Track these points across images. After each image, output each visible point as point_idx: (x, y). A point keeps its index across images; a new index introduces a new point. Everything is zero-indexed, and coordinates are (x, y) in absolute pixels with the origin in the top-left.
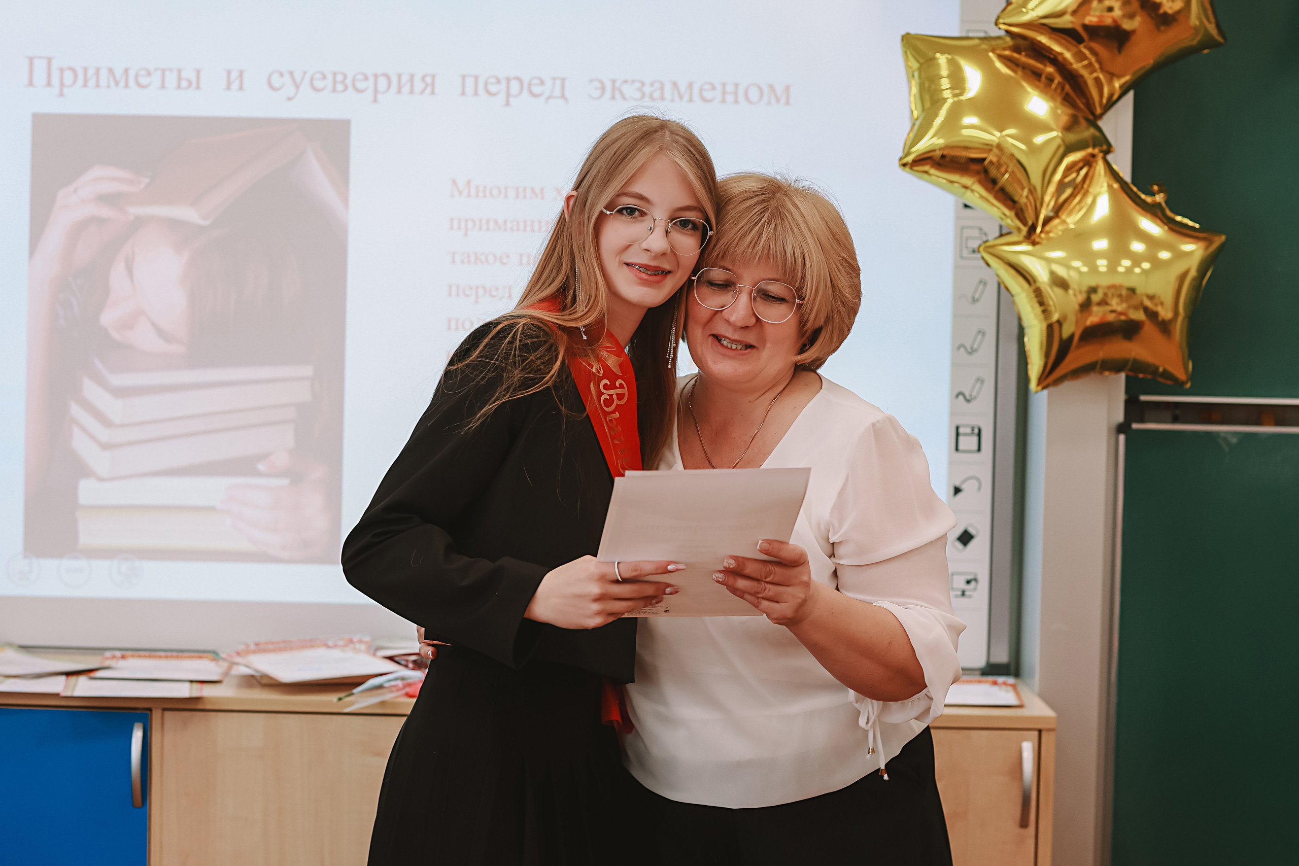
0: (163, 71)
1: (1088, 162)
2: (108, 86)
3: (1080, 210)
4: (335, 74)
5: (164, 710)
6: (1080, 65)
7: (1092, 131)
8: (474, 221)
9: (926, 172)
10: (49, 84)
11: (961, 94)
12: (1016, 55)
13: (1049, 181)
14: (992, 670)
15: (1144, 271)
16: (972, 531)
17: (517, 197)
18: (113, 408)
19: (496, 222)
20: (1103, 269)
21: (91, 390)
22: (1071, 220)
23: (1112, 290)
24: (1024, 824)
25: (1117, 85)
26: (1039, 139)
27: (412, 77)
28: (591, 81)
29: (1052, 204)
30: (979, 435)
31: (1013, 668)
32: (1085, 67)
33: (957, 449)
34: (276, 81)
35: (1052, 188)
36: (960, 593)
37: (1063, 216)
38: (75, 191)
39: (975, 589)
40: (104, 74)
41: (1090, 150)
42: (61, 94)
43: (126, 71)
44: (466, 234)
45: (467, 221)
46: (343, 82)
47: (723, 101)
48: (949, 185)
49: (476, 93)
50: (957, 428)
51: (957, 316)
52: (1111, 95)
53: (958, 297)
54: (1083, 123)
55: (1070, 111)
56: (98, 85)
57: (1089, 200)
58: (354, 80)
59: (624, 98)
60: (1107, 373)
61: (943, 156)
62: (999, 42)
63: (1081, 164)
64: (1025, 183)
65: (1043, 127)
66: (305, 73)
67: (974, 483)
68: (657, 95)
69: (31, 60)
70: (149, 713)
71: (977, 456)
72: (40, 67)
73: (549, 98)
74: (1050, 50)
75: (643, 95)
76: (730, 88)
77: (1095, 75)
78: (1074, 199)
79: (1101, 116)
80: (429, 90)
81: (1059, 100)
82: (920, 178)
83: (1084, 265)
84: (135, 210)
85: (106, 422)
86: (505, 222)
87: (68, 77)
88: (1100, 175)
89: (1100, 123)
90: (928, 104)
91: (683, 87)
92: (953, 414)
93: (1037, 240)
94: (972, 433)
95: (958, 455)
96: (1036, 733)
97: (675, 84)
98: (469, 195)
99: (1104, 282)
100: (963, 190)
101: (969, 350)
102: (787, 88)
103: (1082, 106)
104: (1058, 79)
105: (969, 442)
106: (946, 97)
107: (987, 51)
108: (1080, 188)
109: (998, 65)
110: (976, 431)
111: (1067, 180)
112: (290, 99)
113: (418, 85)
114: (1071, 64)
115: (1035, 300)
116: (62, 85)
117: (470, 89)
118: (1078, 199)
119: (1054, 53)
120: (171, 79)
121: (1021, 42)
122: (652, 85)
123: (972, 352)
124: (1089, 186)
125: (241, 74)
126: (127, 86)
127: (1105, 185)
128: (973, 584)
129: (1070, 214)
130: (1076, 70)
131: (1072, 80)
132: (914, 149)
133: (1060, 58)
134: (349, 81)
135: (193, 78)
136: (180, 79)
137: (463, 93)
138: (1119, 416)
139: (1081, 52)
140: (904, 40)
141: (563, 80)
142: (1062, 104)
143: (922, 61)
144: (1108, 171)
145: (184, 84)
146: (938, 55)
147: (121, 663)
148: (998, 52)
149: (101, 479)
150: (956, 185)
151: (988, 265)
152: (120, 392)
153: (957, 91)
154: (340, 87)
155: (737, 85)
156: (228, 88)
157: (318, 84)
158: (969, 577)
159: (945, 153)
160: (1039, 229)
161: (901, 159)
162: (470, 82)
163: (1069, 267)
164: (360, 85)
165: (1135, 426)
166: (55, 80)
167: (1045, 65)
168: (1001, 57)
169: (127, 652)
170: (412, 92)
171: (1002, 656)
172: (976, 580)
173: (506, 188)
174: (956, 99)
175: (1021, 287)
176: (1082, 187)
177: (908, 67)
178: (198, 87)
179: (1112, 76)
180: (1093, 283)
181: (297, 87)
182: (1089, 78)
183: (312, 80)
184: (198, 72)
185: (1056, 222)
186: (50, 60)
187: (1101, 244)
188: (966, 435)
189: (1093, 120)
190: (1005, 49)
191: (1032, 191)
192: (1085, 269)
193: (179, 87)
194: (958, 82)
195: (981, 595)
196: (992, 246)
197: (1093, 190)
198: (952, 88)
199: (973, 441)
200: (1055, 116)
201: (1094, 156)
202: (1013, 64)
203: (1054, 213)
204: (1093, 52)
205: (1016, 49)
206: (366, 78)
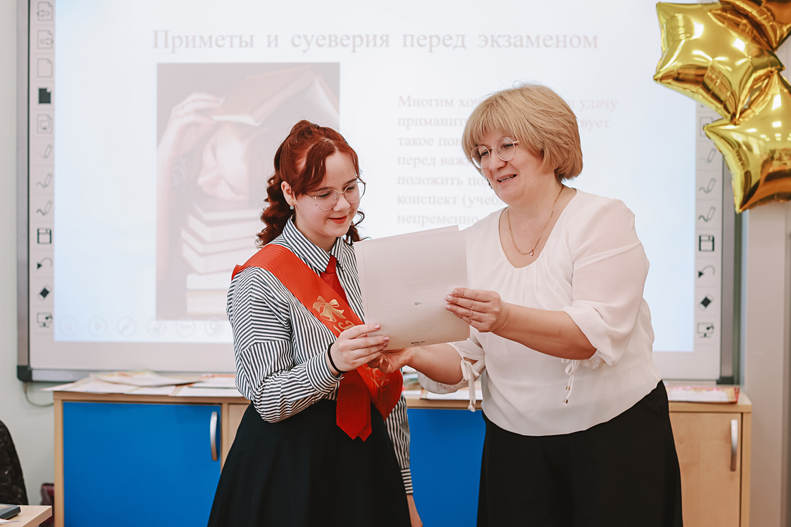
0: (232, 37)
1: (769, 76)
2: (200, 47)
3: (763, 105)
4: (330, 36)
5: (229, 404)
6: (762, 18)
7: (772, 58)
8: (412, 120)
9: (669, 83)
10: (166, 46)
11: (690, 37)
12: (724, 14)
13: (743, 88)
14: (724, 381)
16: (710, 298)
17: (437, 105)
18: (206, 232)
19: (425, 120)
20: (779, 139)
21: (194, 223)
22: (757, 110)
23: (785, 152)
24: (733, 469)
25: (785, 29)
26: (739, 63)
27: (375, 37)
28: (480, 36)
29: (746, 101)
30: (713, 241)
31: (735, 379)
32: (765, 19)
33: (700, 249)
34: (297, 41)
35: (745, 92)
36: (703, 335)
37: (753, 108)
38: (182, 108)
39: (712, 332)
40: (198, 40)
41: (769, 69)
42: (173, 52)
43: (210, 38)
44: (408, 128)
45: (408, 120)
46: (335, 41)
47: (557, 46)
48: (684, 91)
49: (412, 45)
50: (700, 237)
51: (699, 170)
52: (781, 36)
53: (699, 159)
54: (766, 53)
55: (757, 46)
56: (194, 46)
57: (769, 97)
58: (341, 40)
59: (499, 46)
60: (782, 201)
61: (678, 74)
62: (714, 6)
63: (764, 77)
64: (729, 88)
65: (742, 56)
66: (313, 36)
67: (711, 270)
68: (518, 44)
69: (156, 32)
70: (220, 406)
71: (712, 253)
72: (161, 36)
73: (455, 47)
74: (744, 10)
75: (510, 44)
76: (561, 39)
77: (771, 23)
78: (760, 98)
79: (776, 48)
80: (385, 44)
81: (750, 39)
82: (667, 87)
83: (768, 137)
84: (217, 118)
85: (202, 241)
86: (431, 120)
87: (177, 42)
88: (775, 83)
89: (776, 53)
90: (671, 43)
91: (533, 39)
92: (697, 228)
93: (737, 122)
94: (709, 240)
95: (701, 253)
96: (740, 415)
97: (529, 37)
98: (409, 105)
99: (779, 147)
100: (692, 94)
101: (706, 190)
102: (595, 38)
103: (764, 43)
104: (749, 27)
105: (706, 245)
106: (682, 39)
107: (707, 12)
108: (763, 91)
109: (714, 19)
110: (711, 238)
111: (755, 87)
112: (304, 51)
113: (379, 42)
114: (756, 18)
115: (737, 158)
116: (174, 46)
117: (409, 43)
118: (762, 97)
119: (747, 12)
120: (236, 42)
121: (728, 6)
122: (515, 38)
123: (708, 191)
124: (769, 90)
125: (276, 37)
126: (211, 46)
127: (779, 89)
128: (711, 330)
129: (757, 107)
130: (760, 21)
131: (757, 26)
132: (661, 70)
133: (750, 14)
134: (338, 40)
135: (249, 40)
136: (241, 42)
137: (405, 46)
139: (761, 9)
140: (658, 6)
141: (463, 36)
142: (751, 41)
143: (668, 18)
144: (780, 81)
145: (244, 44)
146: (677, 15)
147: (211, 380)
148: (713, 12)
149: (200, 274)
150: (688, 91)
151: (709, 138)
152: (209, 224)
153: (688, 35)
154: (333, 44)
155: (565, 37)
156: (269, 46)
157: (321, 42)
158: (709, 326)
159: (680, 71)
160: (738, 116)
161: (654, 76)
162: (409, 39)
163: (758, 138)
164: (345, 42)
166: (170, 44)
167: (741, 19)
168: (716, 15)
169: (214, 374)
170: (375, 45)
171: (728, 373)
172: (712, 327)
173: (431, 100)
174: (687, 40)
175: (729, 150)
176: (765, 91)
177: (660, 22)
178: (252, 46)
179: (782, 24)
180: (773, 148)
181: (309, 44)
182: (767, 25)
183: (317, 40)
184: (252, 37)
185: (749, 111)
186: (166, 32)
187: (777, 124)
188: (705, 241)
189: (772, 50)
190: (717, 10)
191: (733, 94)
192: (768, 139)
193: (241, 46)
194: (689, 30)
195: (716, 335)
196: (712, 127)
197: (771, 92)
198: (685, 33)
199: (710, 245)
200: (748, 49)
201: (772, 72)
202: (722, 18)
203: (747, 107)
204: (769, 10)
205: (724, 10)
206: (348, 38)
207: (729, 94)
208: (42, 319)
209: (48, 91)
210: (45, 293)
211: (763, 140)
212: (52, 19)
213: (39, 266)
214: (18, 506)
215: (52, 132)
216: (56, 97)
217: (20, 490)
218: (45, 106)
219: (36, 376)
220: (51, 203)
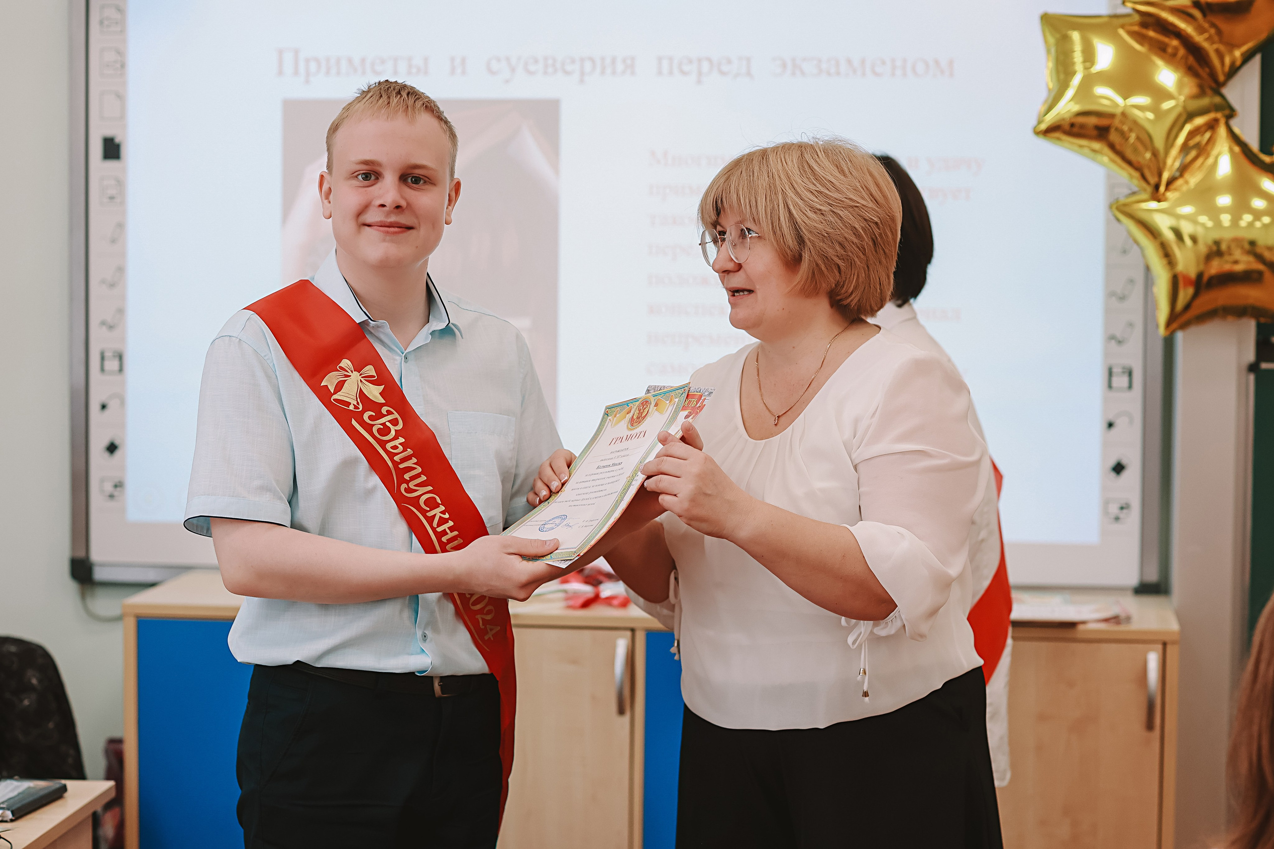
0: (395, 59)
1: (1212, 126)
3: (1201, 172)
4: (546, 59)
6: (1201, 38)
7: (1217, 100)
8: (671, 187)
9: (1059, 139)
10: (296, 73)
11: (1091, 68)
12: (1144, 31)
13: (1173, 145)
14: (1145, 589)
15: (1265, 226)
16: (1124, 462)
17: (709, 165)
19: (690, 187)
20: (1226, 223)
22: (1193, 179)
23: (1236, 243)
24: (1150, 726)
25: (1238, 53)
26: (1167, 105)
27: (614, 59)
28: (774, 59)
29: (1177, 164)
30: (1130, 374)
31: (1162, 588)
32: (1206, 39)
33: (1110, 387)
34: (495, 66)
35: (1175, 150)
36: (1114, 518)
37: (1187, 176)
39: (1128, 515)
40: (344, 63)
41: (1212, 115)
42: (307, 81)
43: (363, 60)
44: (664, 199)
45: (665, 187)
46: (553, 65)
47: (893, 74)
48: (1081, 150)
49: (671, 73)
50: (1110, 368)
51: (1110, 267)
52: (1233, 64)
53: (1110, 249)
54: (1209, 91)
55: (1194, 81)
56: (339, 73)
57: (1210, 161)
58: (563, 64)
59: (803, 74)
60: (1231, 318)
61: (1072, 125)
62: (1128, 20)
63: (1203, 129)
64: (1149, 146)
65: (1169, 96)
66: (519, 58)
67: (1125, 419)
68: (833, 71)
69: (280, 52)
71: (1128, 395)
72: (288, 57)
73: (736, 75)
74: (1180, 18)
75: (821, 71)
76: (899, 63)
77: (1216, 46)
78: (1197, 161)
79: (1224, 84)
80: (629, 71)
81: (1183, 71)
82: (1053, 144)
83: (1210, 219)
87: (313, 66)
88: (1221, 138)
89: (1225, 91)
90: (1062, 76)
92: (1107, 354)
93: (1163, 198)
94: (1124, 373)
95: (1112, 393)
96: (1160, 647)
97: (849, 61)
98: (666, 165)
99: (1227, 235)
101: (1120, 297)
102: (951, 62)
103: (1206, 76)
104: (1182, 52)
105: (1120, 381)
106: (1078, 70)
107: (1117, 28)
108: (1203, 150)
109: (1128, 39)
110: (1128, 371)
111: (1191, 144)
112: (506, 81)
113: (620, 67)
114: (1193, 38)
115: (1162, 253)
116: (308, 74)
117: (665, 69)
118: (1201, 160)
120: (403, 66)
121: (1150, 20)
122: (828, 61)
123: (1122, 298)
124: (1212, 148)
125: (463, 60)
126: (364, 73)
127: (1226, 147)
128: (1126, 511)
129: (1193, 174)
130: (1198, 44)
131: (1194, 51)
132: (1046, 118)
133: (1183, 32)
134: (558, 65)
135: (421, 65)
136: (410, 66)
137: (660, 73)
138: (1250, 356)
139: (1201, 24)
140: (1043, 19)
141: (748, 59)
142: (1187, 74)
143: (1058, 36)
144: (1229, 135)
145: (414, 70)
146: (1071, 33)
148: (1127, 28)
151: (1120, 221)
153: (1088, 65)
154: (550, 70)
155: (905, 60)
157: (532, 68)
158: (1122, 504)
159: (1074, 120)
160: (1162, 189)
161: (1035, 128)
162: (665, 63)
163: (1195, 222)
164: (569, 68)
165: (1264, 366)
166: (302, 70)
167: (1170, 39)
168: (1131, 33)
170: (614, 73)
171: (1153, 576)
172: (1128, 507)
173: (699, 158)
174: (1086, 71)
175: (1148, 240)
176: (1205, 149)
177: (1046, 41)
178: (426, 73)
179: (1232, 46)
180: (1217, 237)
181: (513, 70)
182: (1210, 48)
183: (526, 64)
184: (426, 60)
185: (1180, 181)
186: (296, 52)
187: (1224, 200)
188: (1118, 374)
189: (1217, 89)
190: (1133, 25)
191: (1155, 154)
192: (1210, 224)
193: (409, 73)
194: (1089, 56)
195: (1133, 520)
196: (1125, 205)
197: (1214, 152)
198: (1084, 61)
199: (1125, 380)
200: (1180, 85)
201: (1216, 121)
202: (1140, 38)
203: (1178, 174)
204: (1213, 25)
205: (1144, 25)
206: (573, 61)
207: (1148, 155)
208: (108, 487)
209: (117, 140)
210: (112, 448)
211: (1203, 225)
212: (121, 31)
213: (104, 407)
214: (63, 782)
215: (123, 203)
216: (128, 150)
217: (72, 752)
218: (112, 164)
219: (99, 574)
220: (121, 311)
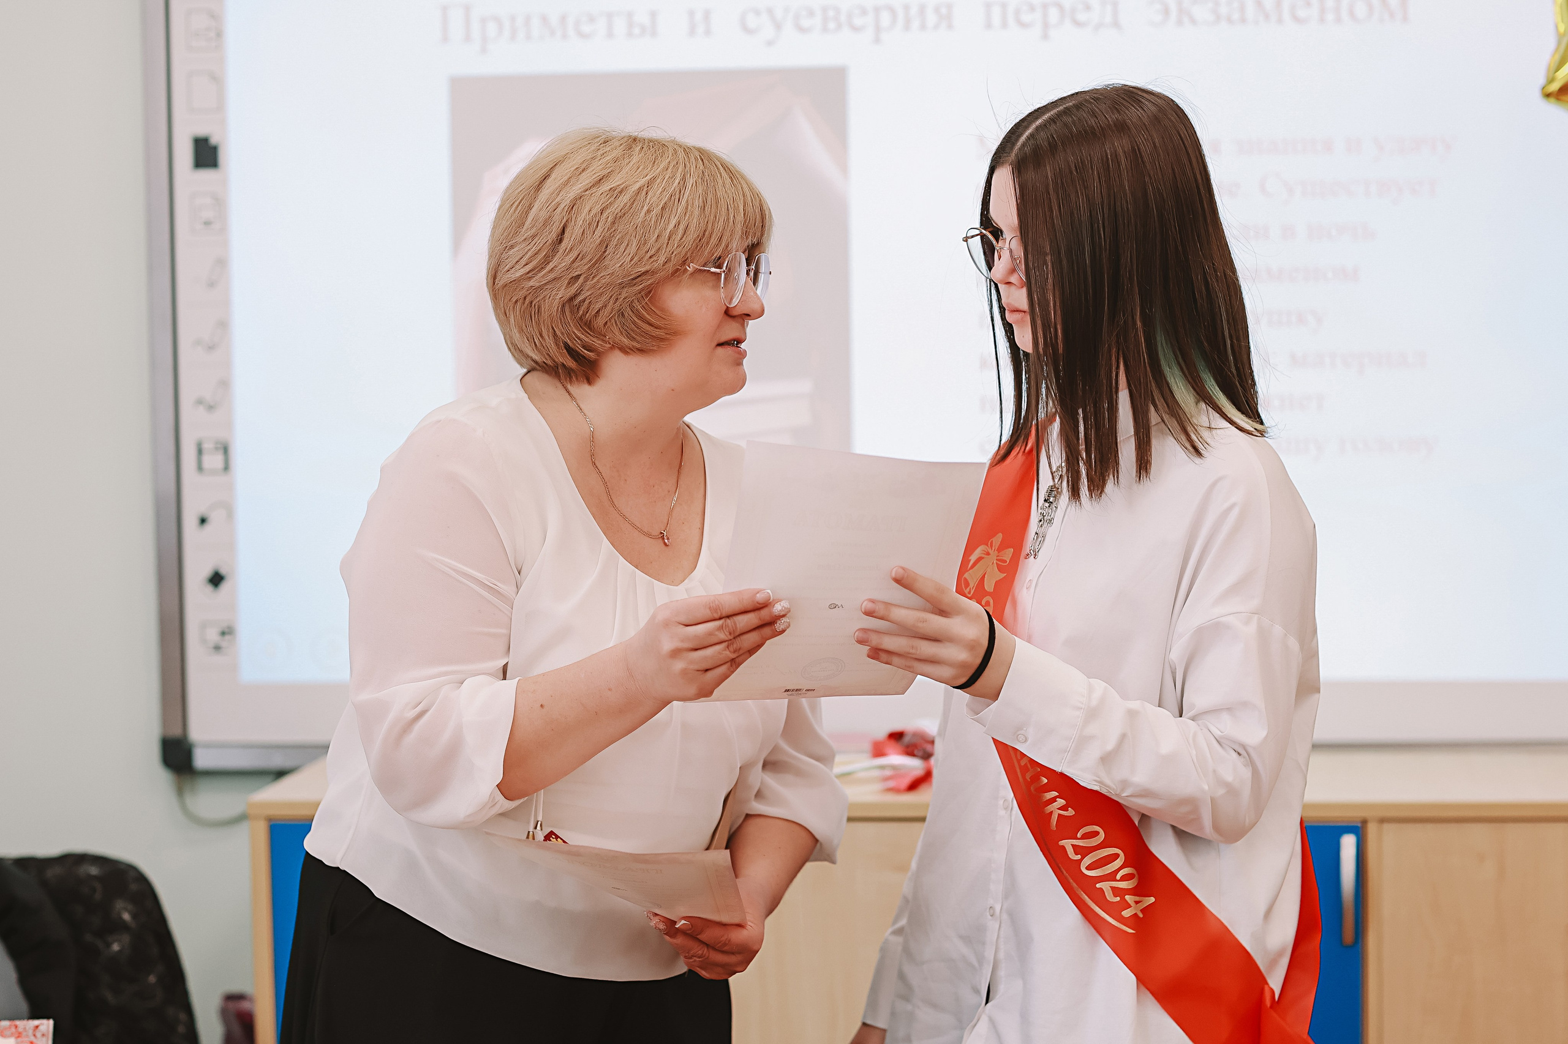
0: (610, 16)
2: (542, 38)
4: (825, 10)
10: (468, 39)
27: (922, 8)
28: (1151, 3)
34: (752, 21)
40: (536, 23)
42: (484, 50)
43: (564, 18)
46: (835, 19)
47: (1322, 20)
49: (1005, 25)
56: (528, 37)
58: (849, 17)
59: (1193, 22)
66: (787, 10)
68: (1236, 16)
69: (445, 9)
72: (456, 17)
73: (1098, 27)
76: (1329, 4)
80: (945, 23)
87: (492, 28)
91: (1269, 5)
112: (770, 43)
113: (931, 18)
116: (484, 39)
117: (996, 20)
120: (620, 26)
122: (1229, 4)
125: (707, 14)
126: (565, 36)
132: (1559, 75)
134: (843, 18)
135: (647, 22)
136: (631, 25)
137: (989, 26)
145: (637, 31)
154: (832, 25)
156: (692, 33)
157: (805, 23)
161: (1542, 88)
162: (996, 11)
164: (858, 22)
166: (476, 34)
170: (923, 27)
178: (654, 34)
181: (778, 26)
183: (797, 17)
184: (653, 15)
186: (468, 8)
193: (630, 34)
206: (864, 12)
208: (212, 634)
209: (213, 141)
210: (216, 579)
213: (203, 520)
215: (224, 230)
216: (230, 154)
218: (206, 175)
219: (202, 759)
220: (224, 385)
